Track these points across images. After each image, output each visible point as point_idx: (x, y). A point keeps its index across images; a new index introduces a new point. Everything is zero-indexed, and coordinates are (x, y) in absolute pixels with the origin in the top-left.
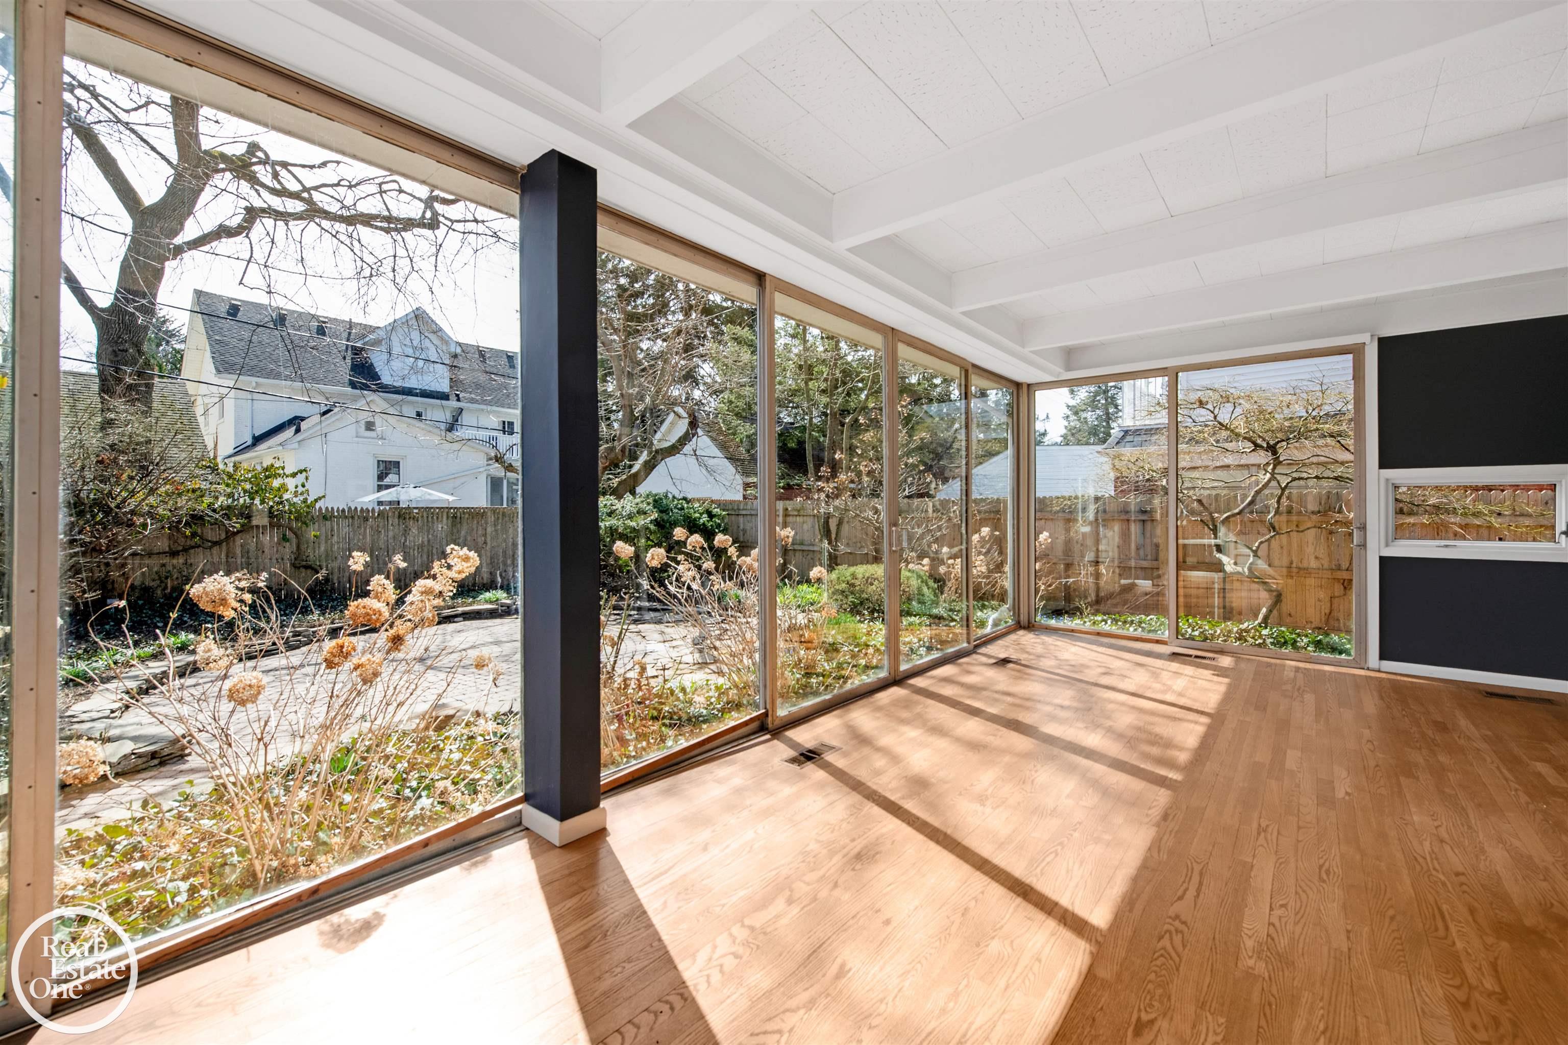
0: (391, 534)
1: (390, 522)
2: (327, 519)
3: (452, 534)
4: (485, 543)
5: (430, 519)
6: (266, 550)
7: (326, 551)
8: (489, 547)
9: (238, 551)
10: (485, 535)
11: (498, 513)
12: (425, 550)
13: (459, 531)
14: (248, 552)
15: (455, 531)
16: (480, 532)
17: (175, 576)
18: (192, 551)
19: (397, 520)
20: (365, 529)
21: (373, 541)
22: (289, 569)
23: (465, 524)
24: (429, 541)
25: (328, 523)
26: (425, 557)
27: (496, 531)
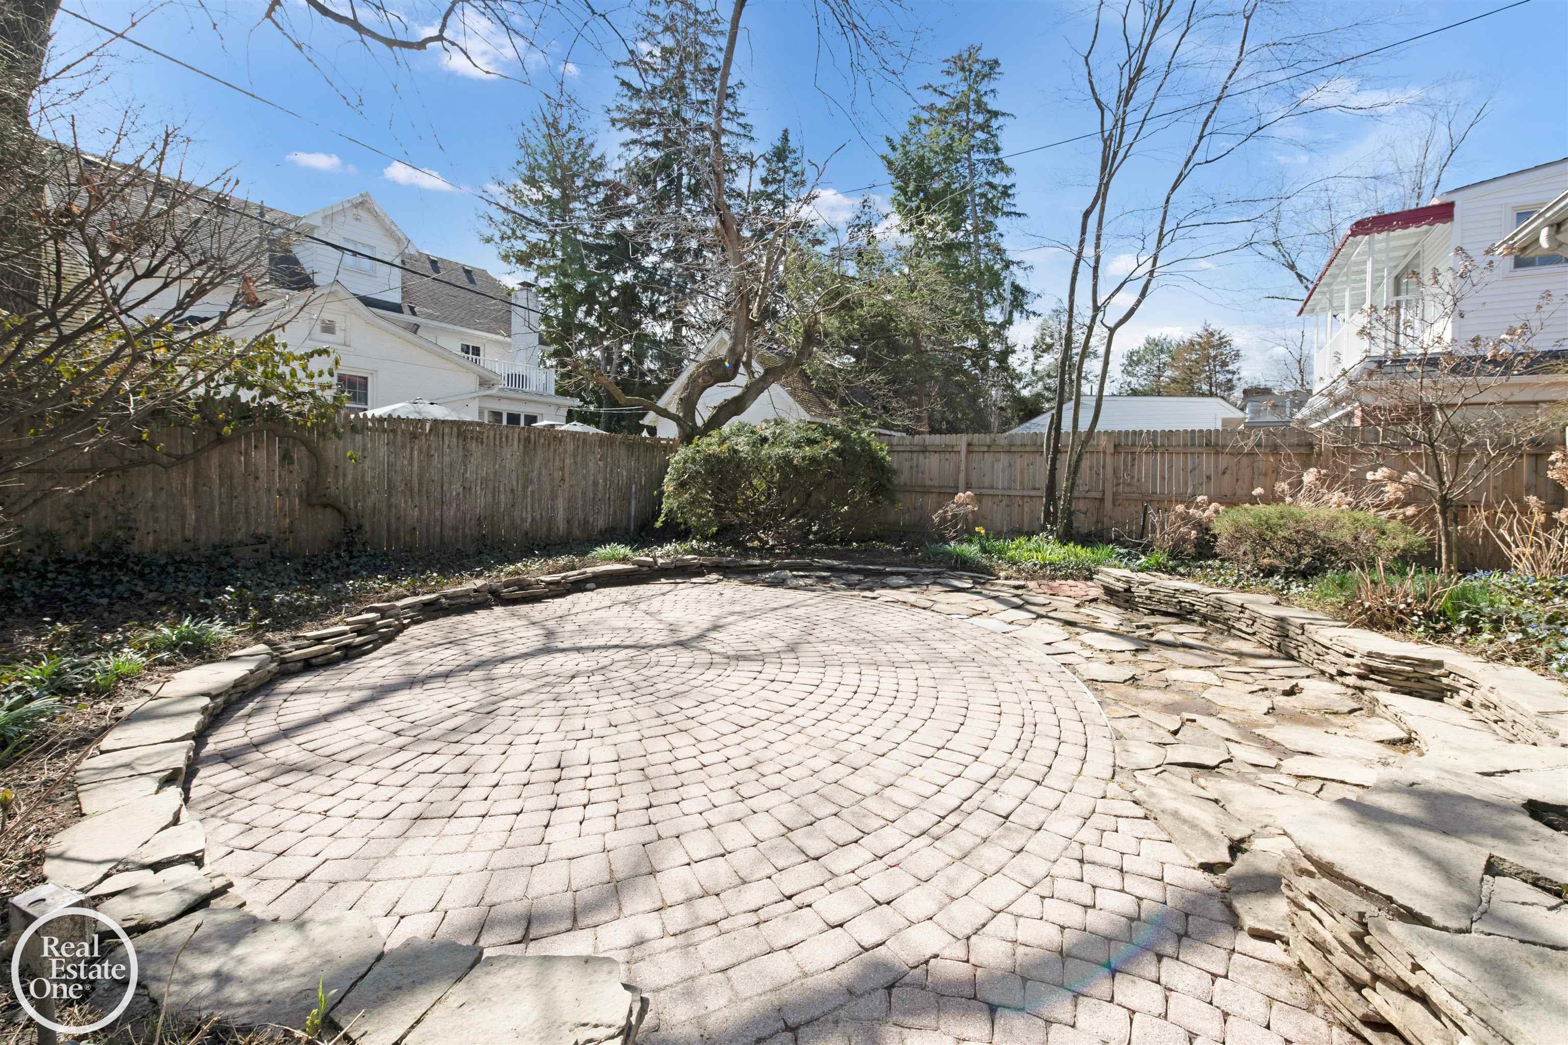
0: (447, 459)
1: (447, 442)
2: (357, 432)
3: (524, 465)
4: (563, 480)
5: (498, 443)
6: (261, 475)
7: (355, 480)
8: (567, 485)
9: (214, 474)
10: (562, 469)
11: (578, 440)
12: (491, 485)
13: (532, 462)
14: (231, 477)
15: (527, 460)
16: (557, 464)
17: (103, 514)
18: (134, 471)
19: (455, 440)
20: (412, 449)
21: (421, 468)
22: (297, 507)
23: (539, 452)
24: (495, 473)
25: (358, 437)
26: (490, 495)
27: (575, 463)
